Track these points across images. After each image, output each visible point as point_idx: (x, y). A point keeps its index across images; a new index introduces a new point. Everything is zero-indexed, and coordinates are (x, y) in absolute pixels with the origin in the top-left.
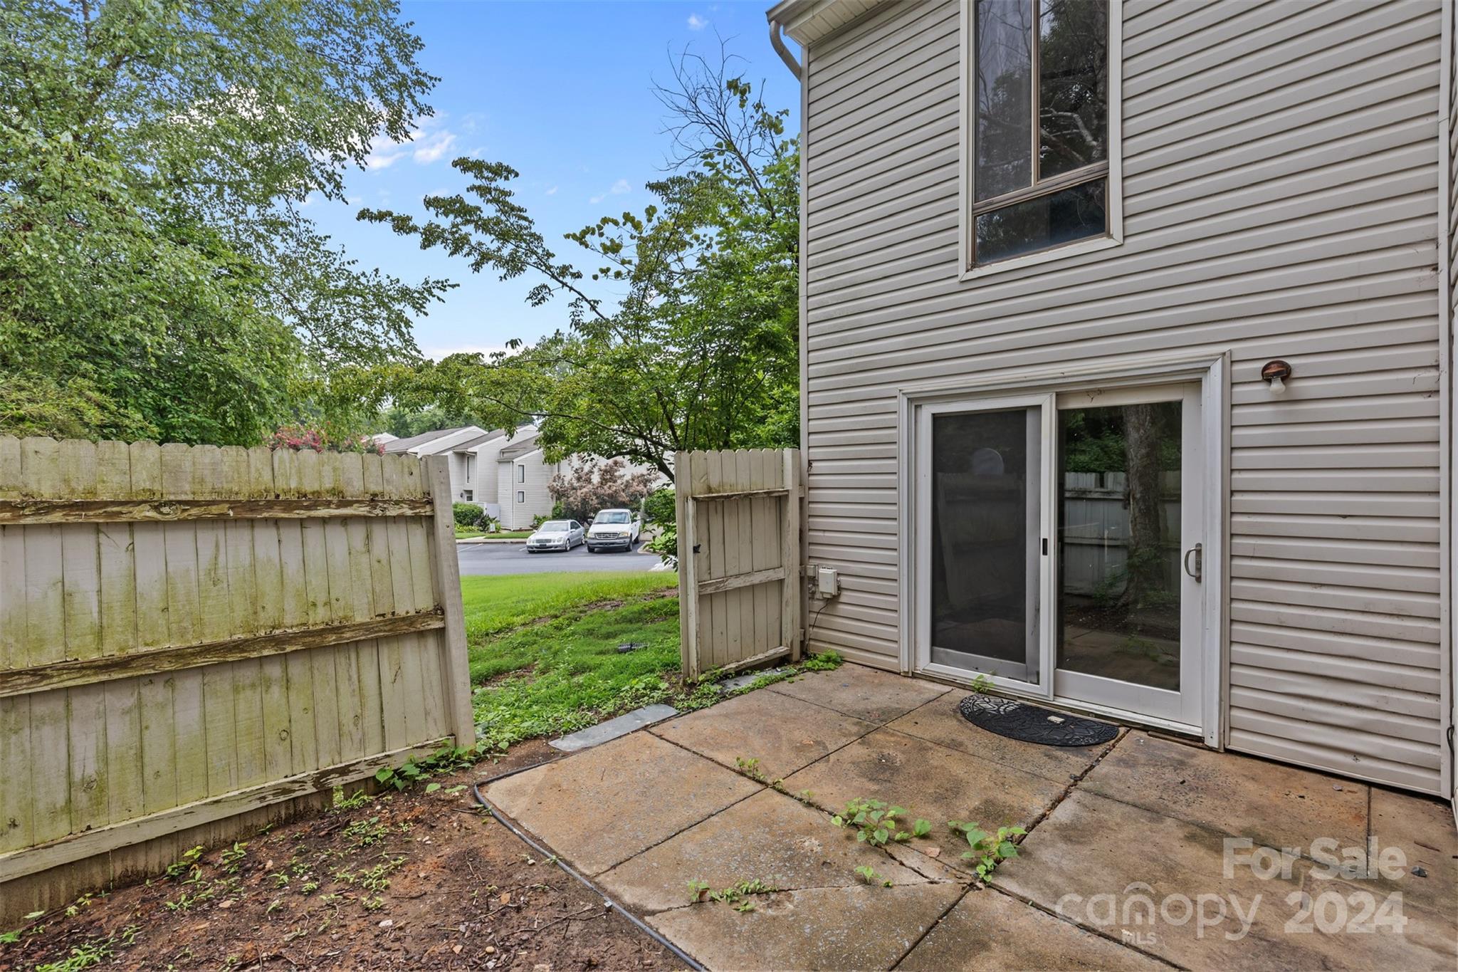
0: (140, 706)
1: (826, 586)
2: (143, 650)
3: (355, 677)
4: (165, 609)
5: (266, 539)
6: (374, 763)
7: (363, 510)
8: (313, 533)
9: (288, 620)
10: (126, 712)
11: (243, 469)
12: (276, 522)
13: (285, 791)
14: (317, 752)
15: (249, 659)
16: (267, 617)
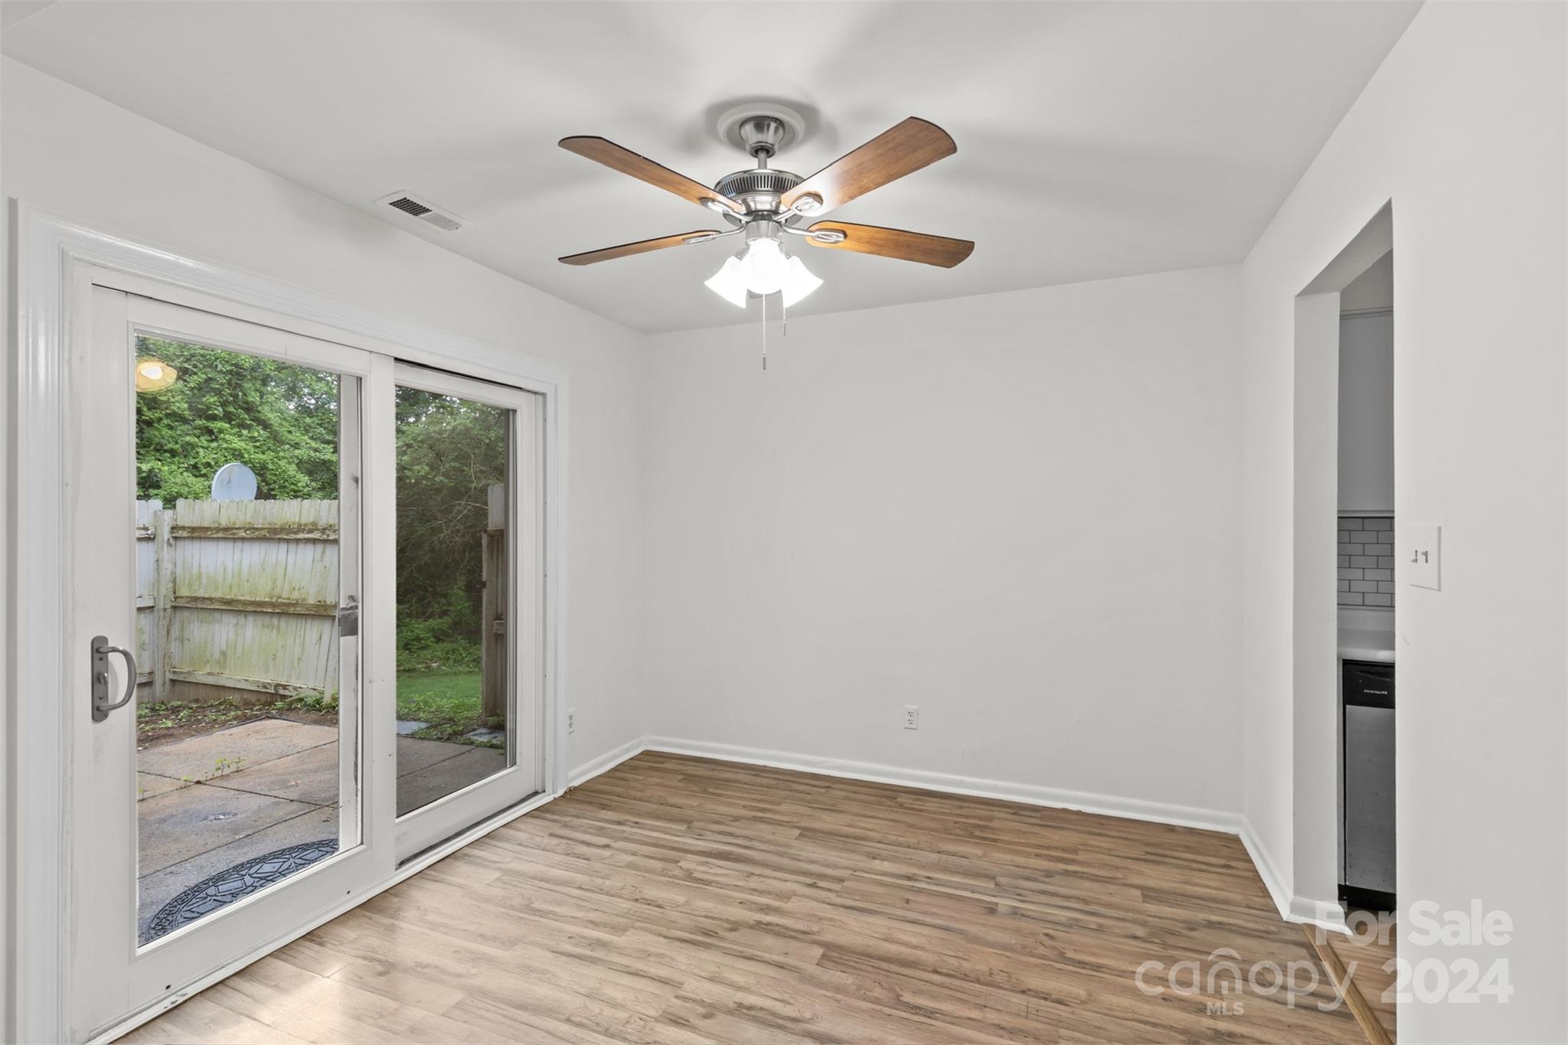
13: (266, 687)
16: (277, 592)
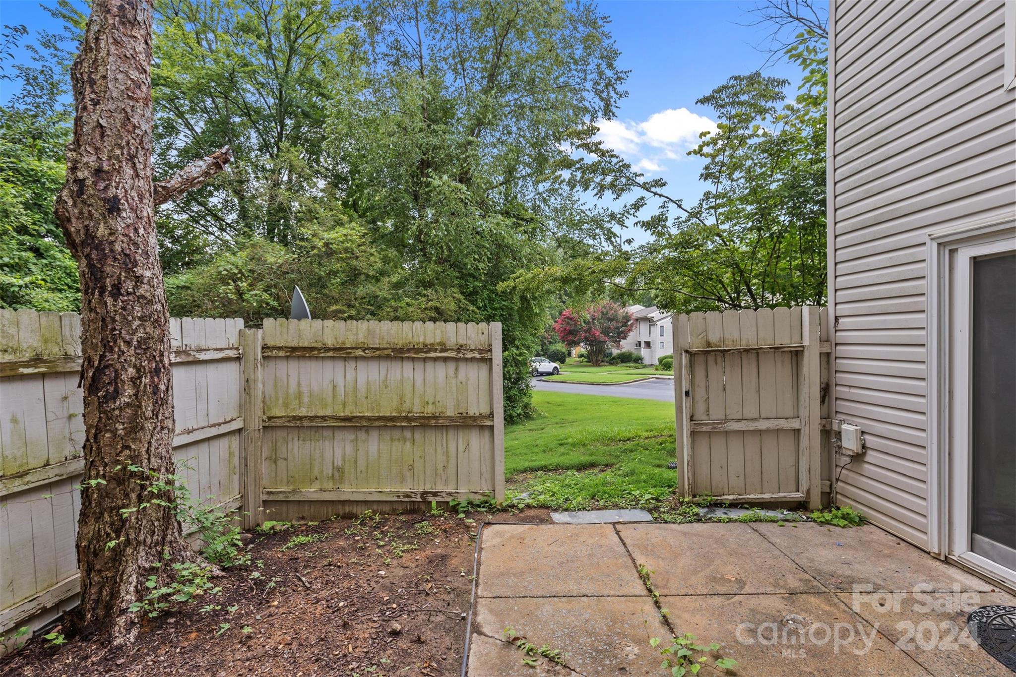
0: (356, 439)
1: (850, 444)
2: (359, 414)
3: (445, 445)
4: (367, 397)
5: (408, 366)
6: (450, 494)
7: (453, 354)
8: (430, 365)
9: (415, 409)
10: (352, 441)
11: (400, 333)
12: (413, 359)
13: (408, 496)
14: (425, 480)
15: (395, 426)
16: (406, 406)
